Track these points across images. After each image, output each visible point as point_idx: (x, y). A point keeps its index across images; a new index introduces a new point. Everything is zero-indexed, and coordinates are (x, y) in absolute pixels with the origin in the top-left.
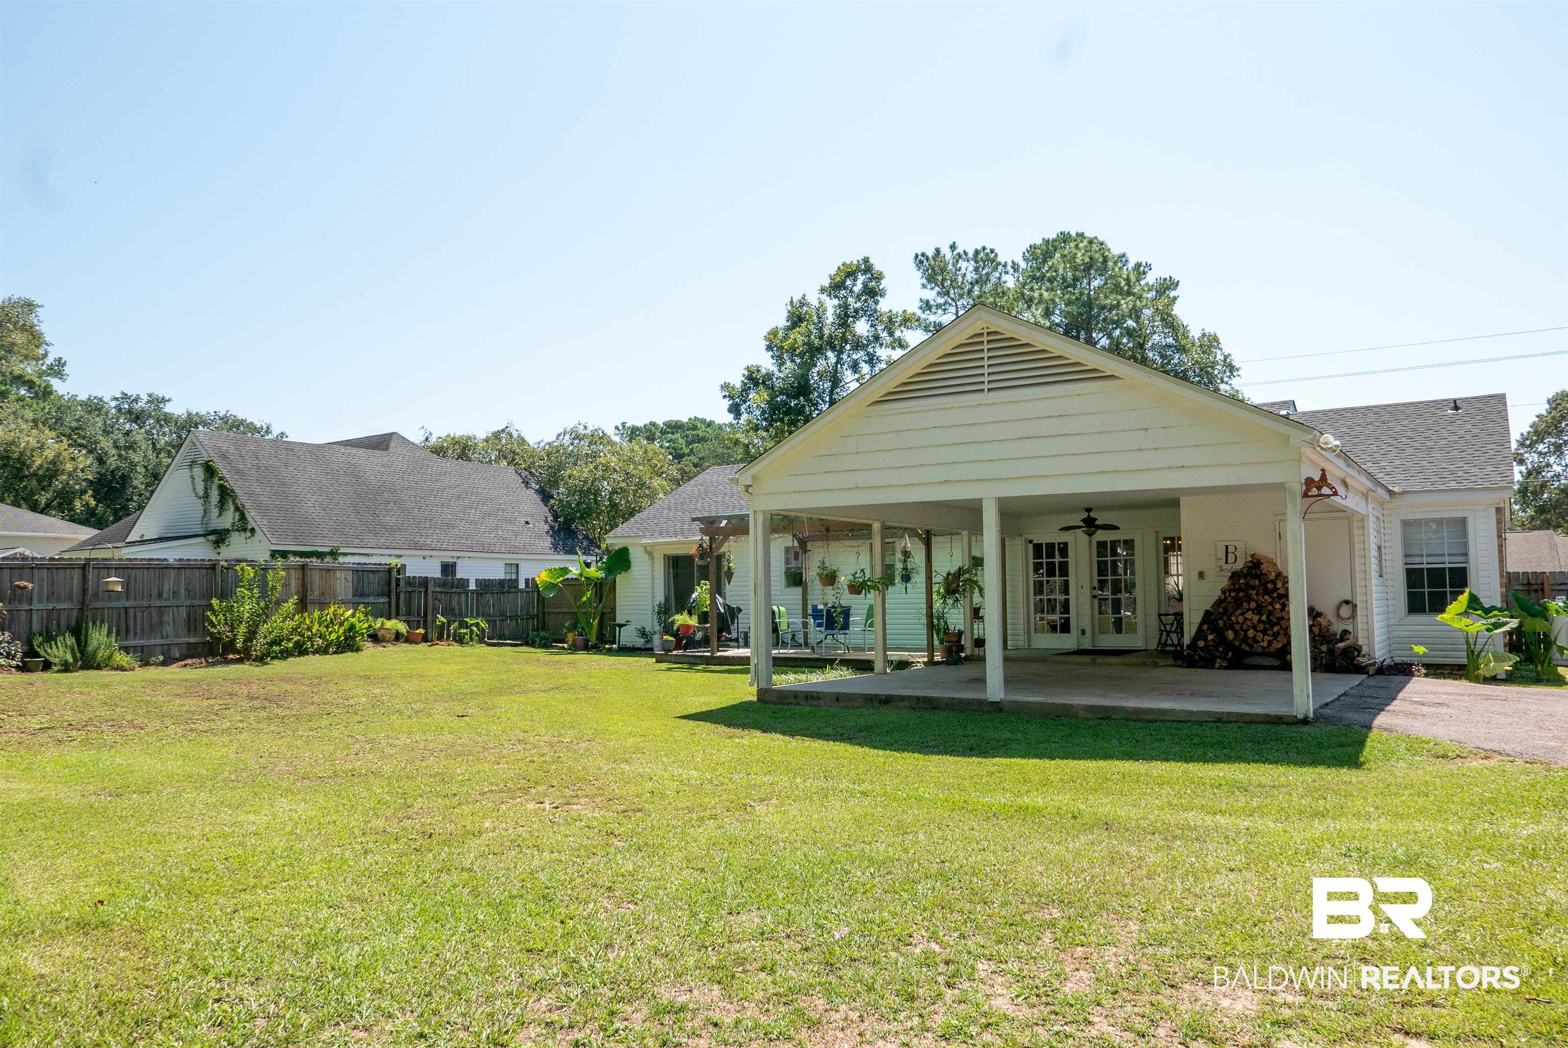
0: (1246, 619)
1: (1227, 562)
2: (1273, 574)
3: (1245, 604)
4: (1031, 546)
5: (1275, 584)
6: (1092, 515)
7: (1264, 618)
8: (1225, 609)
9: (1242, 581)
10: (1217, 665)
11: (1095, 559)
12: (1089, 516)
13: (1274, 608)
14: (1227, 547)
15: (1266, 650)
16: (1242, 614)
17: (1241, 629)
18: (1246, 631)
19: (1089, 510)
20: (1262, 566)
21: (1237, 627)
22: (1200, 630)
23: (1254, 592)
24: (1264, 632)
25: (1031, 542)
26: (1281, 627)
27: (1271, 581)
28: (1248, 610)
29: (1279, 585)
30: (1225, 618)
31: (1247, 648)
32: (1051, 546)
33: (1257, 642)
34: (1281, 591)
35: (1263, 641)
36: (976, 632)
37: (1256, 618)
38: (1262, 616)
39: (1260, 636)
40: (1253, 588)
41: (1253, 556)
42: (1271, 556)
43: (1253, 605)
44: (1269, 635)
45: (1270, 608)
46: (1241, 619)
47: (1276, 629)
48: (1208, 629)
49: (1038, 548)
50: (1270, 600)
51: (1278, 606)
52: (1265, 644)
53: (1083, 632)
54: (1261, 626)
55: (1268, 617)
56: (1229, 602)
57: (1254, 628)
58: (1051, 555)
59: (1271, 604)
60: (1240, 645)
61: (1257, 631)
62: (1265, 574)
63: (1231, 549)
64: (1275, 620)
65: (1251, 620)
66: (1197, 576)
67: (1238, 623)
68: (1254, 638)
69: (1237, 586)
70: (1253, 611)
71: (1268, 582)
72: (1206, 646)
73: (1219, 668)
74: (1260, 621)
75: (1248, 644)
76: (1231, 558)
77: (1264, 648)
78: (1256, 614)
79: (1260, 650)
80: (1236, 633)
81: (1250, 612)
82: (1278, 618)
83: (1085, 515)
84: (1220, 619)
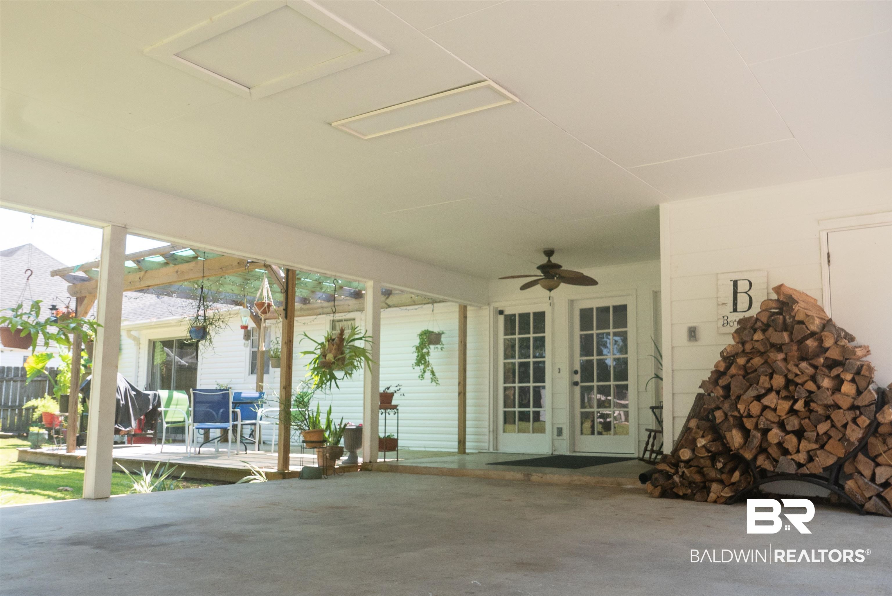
0: (765, 408)
1: (735, 310)
2: (817, 321)
3: (764, 380)
4: (501, 318)
5: (821, 341)
6: (554, 260)
7: (799, 406)
8: (727, 388)
9: (758, 336)
10: (713, 496)
11: (578, 333)
12: (549, 261)
13: (819, 387)
14: (735, 283)
15: (804, 470)
16: (758, 398)
17: (756, 427)
18: (765, 432)
19: (549, 253)
20: (796, 308)
21: (749, 424)
22: (687, 430)
23: (781, 356)
24: (800, 434)
25: (501, 312)
26: (833, 426)
27: (813, 334)
28: (770, 390)
29: (829, 342)
30: (726, 406)
31: (768, 466)
32: (525, 317)
33: (786, 452)
34: (834, 354)
35: (798, 451)
36: (381, 429)
37: (785, 406)
38: (796, 401)
39: (791, 441)
40: (779, 348)
41: (778, 289)
42: (814, 294)
43: (778, 381)
44: (808, 440)
45: (811, 386)
46: (755, 408)
47: (823, 428)
48: (698, 427)
49: (510, 320)
50: (810, 371)
51: (826, 383)
52: (802, 458)
53: (560, 432)
54: (793, 423)
55: (807, 404)
56: (732, 376)
57: (782, 425)
58: (525, 329)
59: (813, 378)
60: (755, 458)
61: (788, 433)
62: (801, 322)
63: (743, 286)
64: (821, 411)
65: (775, 410)
66: (684, 334)
67: (750, 416)
68: (780, 445)
69: (748, 347)
70: (778, 392)
71: (806, 338)
72: (695, 457)
73: (715, 502)
74: (792, 411)
75: (769, 456)
76: (743, 301)
77: (800, 465)
78: (786, 398)
79: (792, 469)
80: (746, 433)
81: (773, 396)
82: (827, 407)
83: (544, 260)
84: (718, 408)
